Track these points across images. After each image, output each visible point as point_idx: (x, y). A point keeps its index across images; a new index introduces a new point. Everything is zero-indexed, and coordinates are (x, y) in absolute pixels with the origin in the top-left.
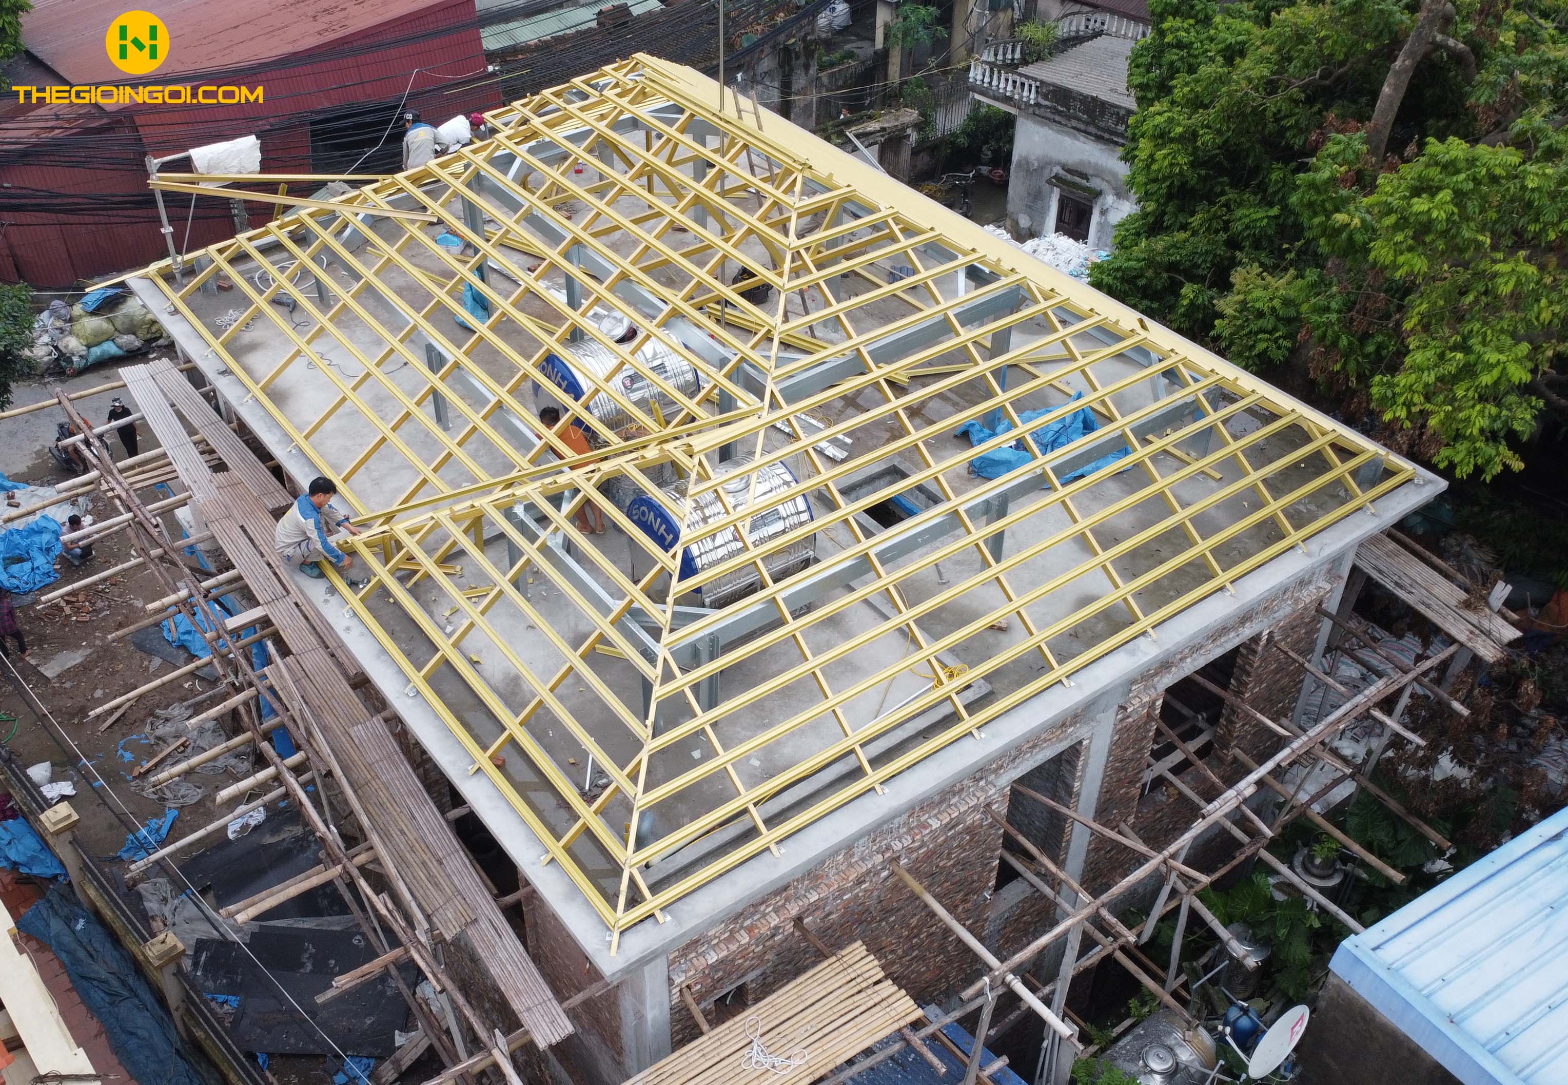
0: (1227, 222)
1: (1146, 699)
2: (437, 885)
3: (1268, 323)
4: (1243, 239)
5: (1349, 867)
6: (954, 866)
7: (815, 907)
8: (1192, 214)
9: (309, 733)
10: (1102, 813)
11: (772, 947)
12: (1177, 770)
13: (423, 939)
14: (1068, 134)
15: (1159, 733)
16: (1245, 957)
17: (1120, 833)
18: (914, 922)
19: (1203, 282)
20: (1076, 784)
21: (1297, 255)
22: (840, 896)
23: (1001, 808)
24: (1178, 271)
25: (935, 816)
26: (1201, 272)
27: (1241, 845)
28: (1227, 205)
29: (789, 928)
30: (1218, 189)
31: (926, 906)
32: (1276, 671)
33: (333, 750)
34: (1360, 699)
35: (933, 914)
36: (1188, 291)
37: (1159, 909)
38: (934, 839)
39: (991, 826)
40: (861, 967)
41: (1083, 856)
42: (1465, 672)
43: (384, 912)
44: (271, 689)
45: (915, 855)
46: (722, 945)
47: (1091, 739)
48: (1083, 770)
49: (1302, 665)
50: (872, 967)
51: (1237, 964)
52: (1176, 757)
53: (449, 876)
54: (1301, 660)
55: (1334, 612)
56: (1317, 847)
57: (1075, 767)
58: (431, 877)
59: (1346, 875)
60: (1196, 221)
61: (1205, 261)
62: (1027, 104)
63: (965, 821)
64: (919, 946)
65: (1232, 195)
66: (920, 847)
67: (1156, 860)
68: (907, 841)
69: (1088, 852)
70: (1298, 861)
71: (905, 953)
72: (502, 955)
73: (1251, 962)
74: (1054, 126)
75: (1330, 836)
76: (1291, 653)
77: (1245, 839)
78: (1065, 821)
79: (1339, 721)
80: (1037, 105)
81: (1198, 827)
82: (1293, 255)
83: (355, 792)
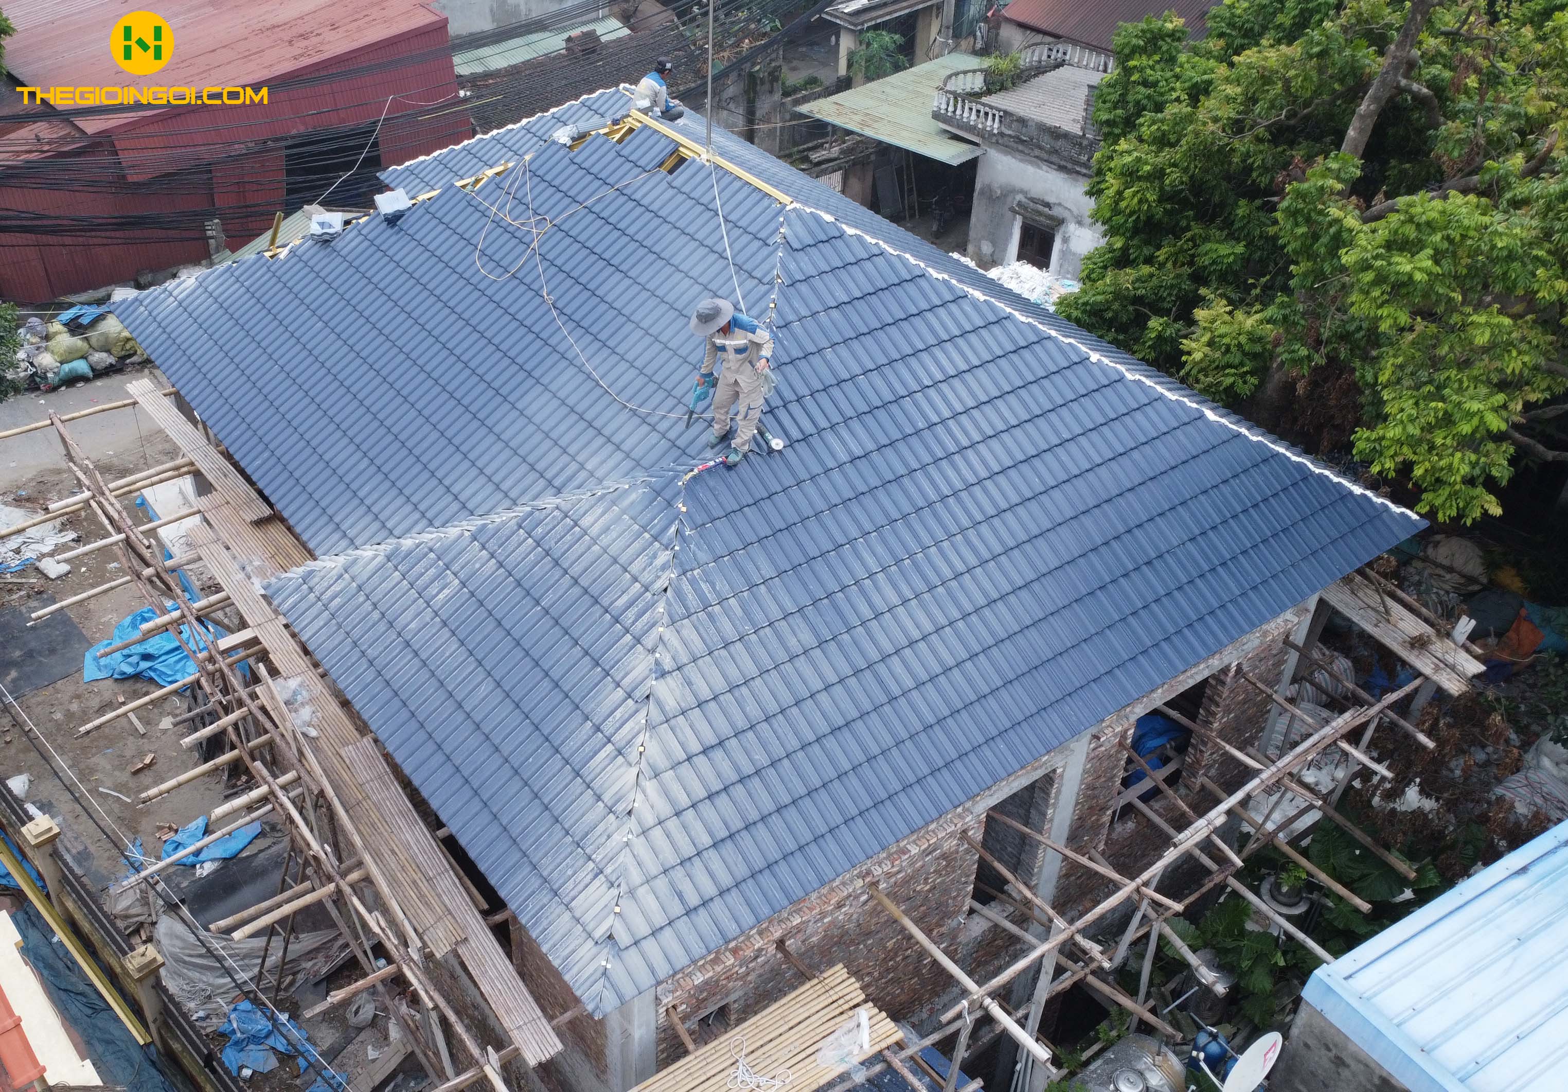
0: (1193, 256)
1: (1119, 729)
2: (427, 904)
3: (1235, 358)
4: (1210, 273)
5: (1314, 896)
6: (929, 891)
7: (799, 929)
8: (1159, 248)
9: (301, 753)
10: (1074, 838)
11: (754, 970)
12: (1146, 798)
13: (416, 957)
14: (1031, 163)
15: (1130, 761)
16: (1214, 983)
17: (1090, 859)
18: (890, 945)
19: (1168, 315)
20: (1050, 811)
21: (1263, 291)
22: (822, 919)
23: (977, 834)
24: (1143, 304)
25: (914, 842)
26: (1166, 305)
27: (1209, 872)
28: (1192, 239)
29: (772, 949)
30: (1184, 223)
31: (903, 929)
32: (1245, 702)
33: (324, 770)
34: (1327, 730)
35: (910, 937)
36: (1155, 323)
37: (1132, 933)
38: (912, 864)
39: (967, 851)
40: (840, 990)
41: (1054, 882)
42: (1430, 704)
43: (377, 930)
44: (263, 709)
45: (893, 880)
46: (708, 967)
47: (1064, 767)
48: (1057, 798)
49: (1270, 696)
50: (853, 990)
51: (1207, 990)
52: (1145, 785)
53: (439, 896)
54: (1269, 691)
55: (1301, 644)
56: (1284, 875)
57: (1048, 795)
58: (421, 896)
59: (1312, 904)
60: (1162, 254)
61: (1170, 295)
62: (991, 134)
63: (941, 847)
64: (894, 969)
65: (1197, 229)
66: (899, 872)
67: (1128, 888)
68: (887, 867)
69: (1060, 878)
70: (1265, 888)
71: (881, 976)
72: (492, 973)
73: (1220, 989)
74: (1018, 155)
75: (1297, 865)
76: (1259, 685)
77: (1213, 866)
78: (1037, 847)
79: (1306, 751)
80: (1001, 134)
81: (1170, 856)
82: (1258, 291)
83: (347, 811)
